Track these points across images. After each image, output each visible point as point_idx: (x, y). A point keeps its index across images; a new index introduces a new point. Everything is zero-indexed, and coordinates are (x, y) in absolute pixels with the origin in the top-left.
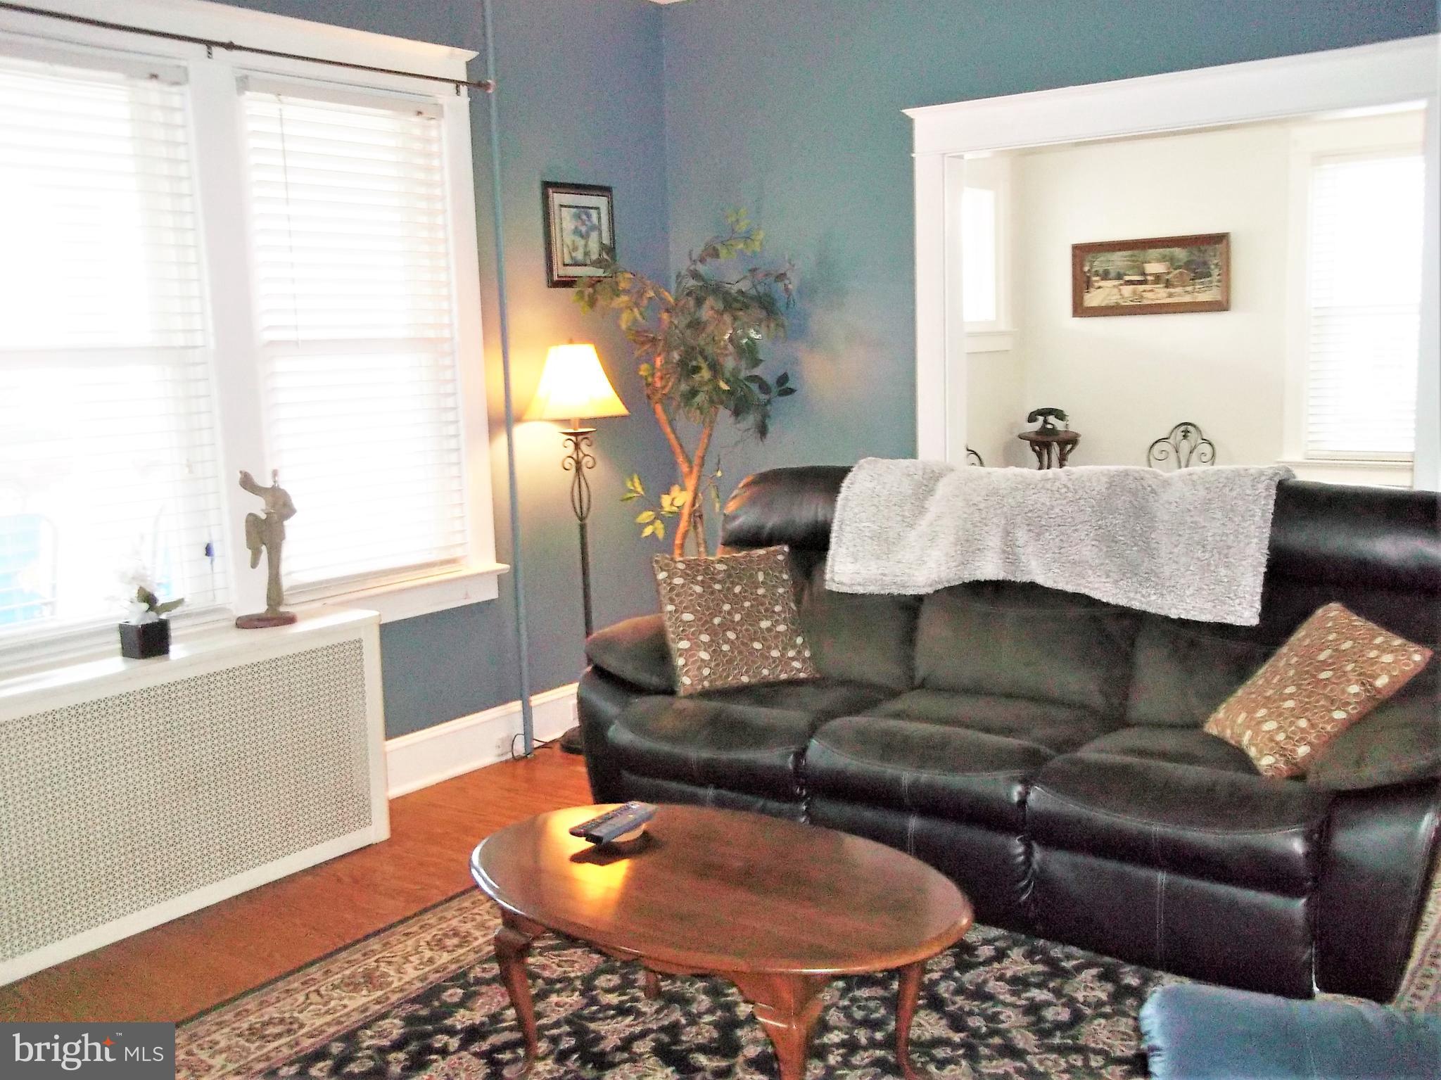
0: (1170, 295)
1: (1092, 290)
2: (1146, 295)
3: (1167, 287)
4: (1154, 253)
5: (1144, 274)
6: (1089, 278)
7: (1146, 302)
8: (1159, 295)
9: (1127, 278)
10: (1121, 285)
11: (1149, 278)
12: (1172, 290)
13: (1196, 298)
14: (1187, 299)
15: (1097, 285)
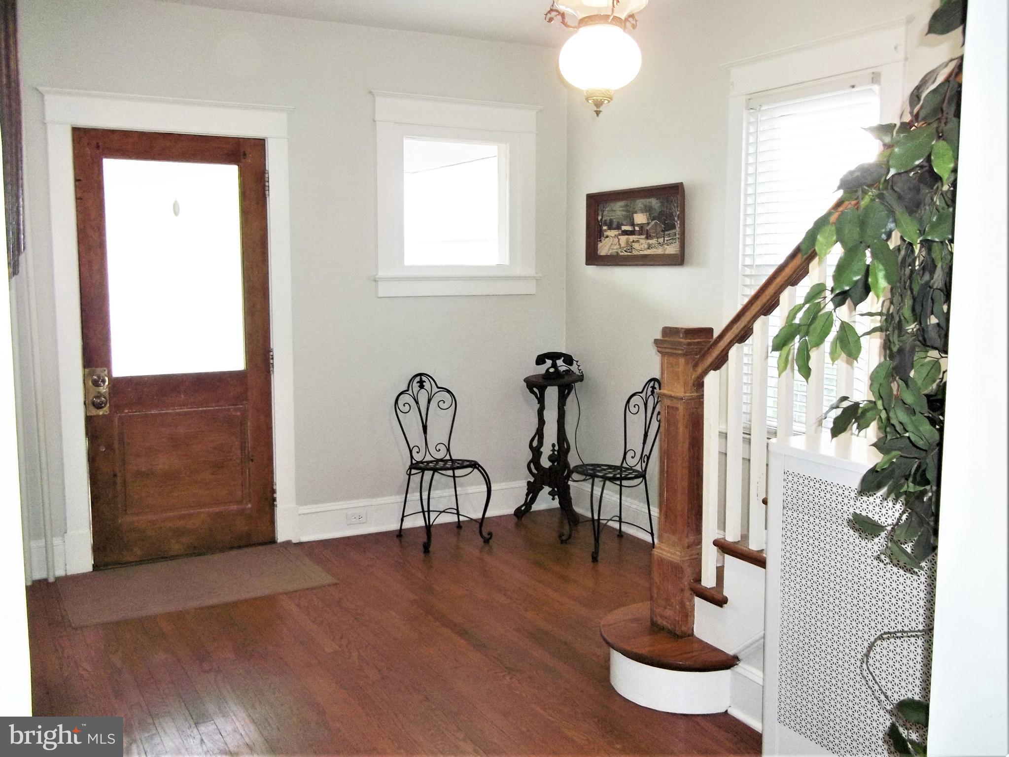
0: (649, 247)
1: (603, 238)
2: (636, 245)
3: (647, 238)
4: (640, 203)
5: (633, 225)
6: (601, 226)
7: (635, 253)
8: (641, 246)
9: (624, 228)
10: (620, 235)
11: (637, 228)
12: (650, 241)
13: (665, 250)
14: (659, 251)
15: (606, 234)
